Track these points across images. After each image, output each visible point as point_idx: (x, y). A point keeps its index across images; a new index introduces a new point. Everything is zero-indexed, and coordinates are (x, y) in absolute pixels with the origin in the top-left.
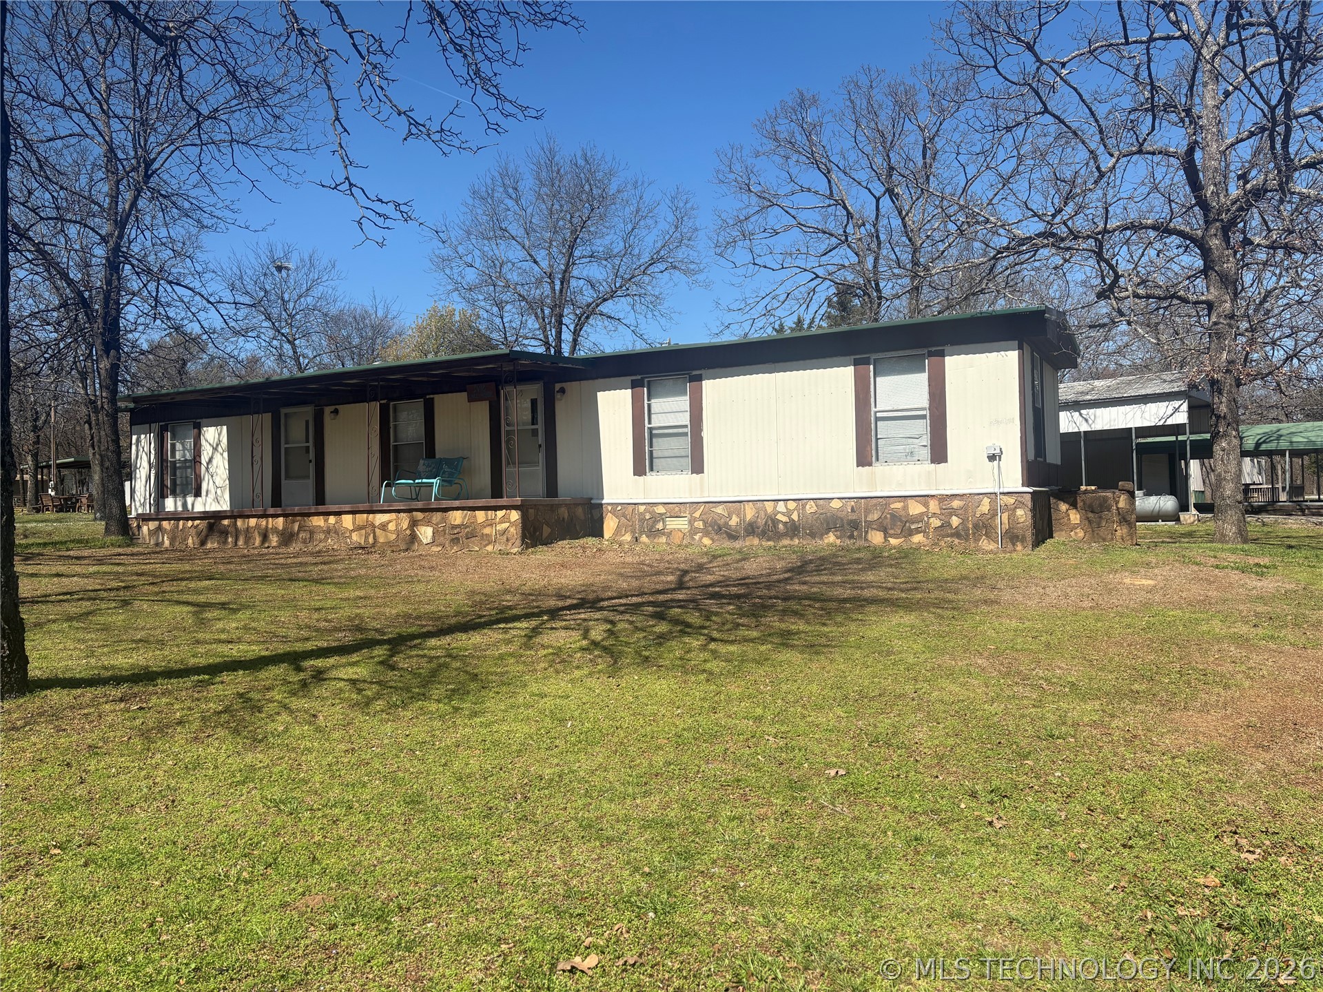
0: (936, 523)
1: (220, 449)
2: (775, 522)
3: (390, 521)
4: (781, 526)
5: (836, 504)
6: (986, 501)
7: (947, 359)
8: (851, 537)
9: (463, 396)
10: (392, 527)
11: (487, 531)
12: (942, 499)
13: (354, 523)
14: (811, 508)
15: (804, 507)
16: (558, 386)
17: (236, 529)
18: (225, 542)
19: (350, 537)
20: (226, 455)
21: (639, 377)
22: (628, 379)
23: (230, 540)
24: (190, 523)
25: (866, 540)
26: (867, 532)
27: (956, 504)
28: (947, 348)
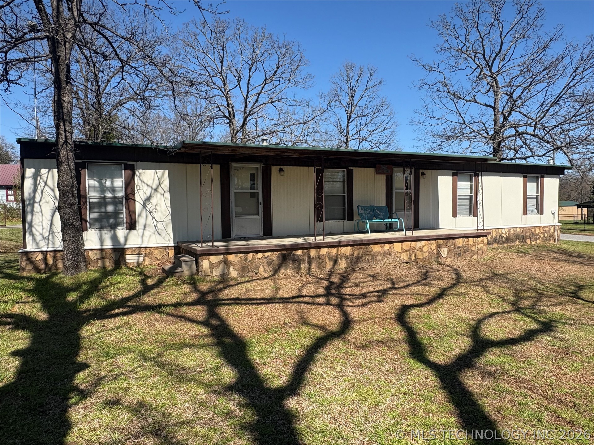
0: (542, 235)
1: (160, 190)
2: (502, 237)
3: (425, 246)
4: (504, 239)
5: (518, 230)
6: (552, 228)
7: (545, 179)
8: (522, 242)
9: (372, 170)
10: (425, 249)
11: (473, 248)
12: (544, 227)
13: (402, 248)
14: (512, 231)
15: (510, 230)
16: (421, 171)
17: (309, 257)
18: (299, 268)
19: (399, 257)
20: (168, 195)
21: (455, 171)
22: (452, 172)
23: (302, 265)
24: (260, 255)
25: (526, 242)
26: (526, 240)
27: (546, 229)
28: (545, 175)
